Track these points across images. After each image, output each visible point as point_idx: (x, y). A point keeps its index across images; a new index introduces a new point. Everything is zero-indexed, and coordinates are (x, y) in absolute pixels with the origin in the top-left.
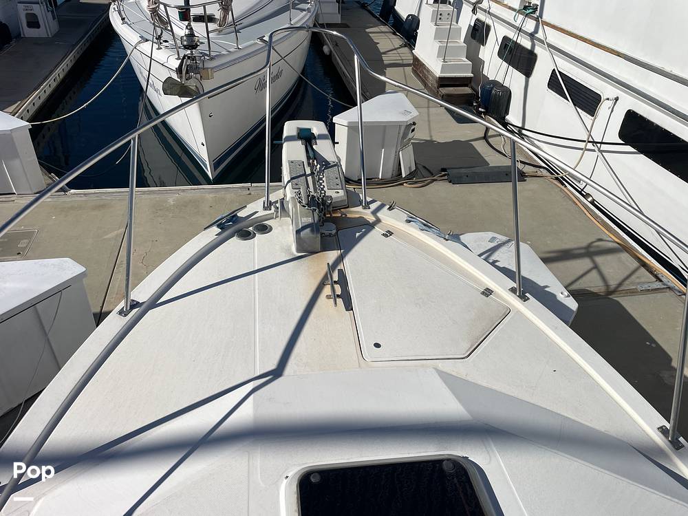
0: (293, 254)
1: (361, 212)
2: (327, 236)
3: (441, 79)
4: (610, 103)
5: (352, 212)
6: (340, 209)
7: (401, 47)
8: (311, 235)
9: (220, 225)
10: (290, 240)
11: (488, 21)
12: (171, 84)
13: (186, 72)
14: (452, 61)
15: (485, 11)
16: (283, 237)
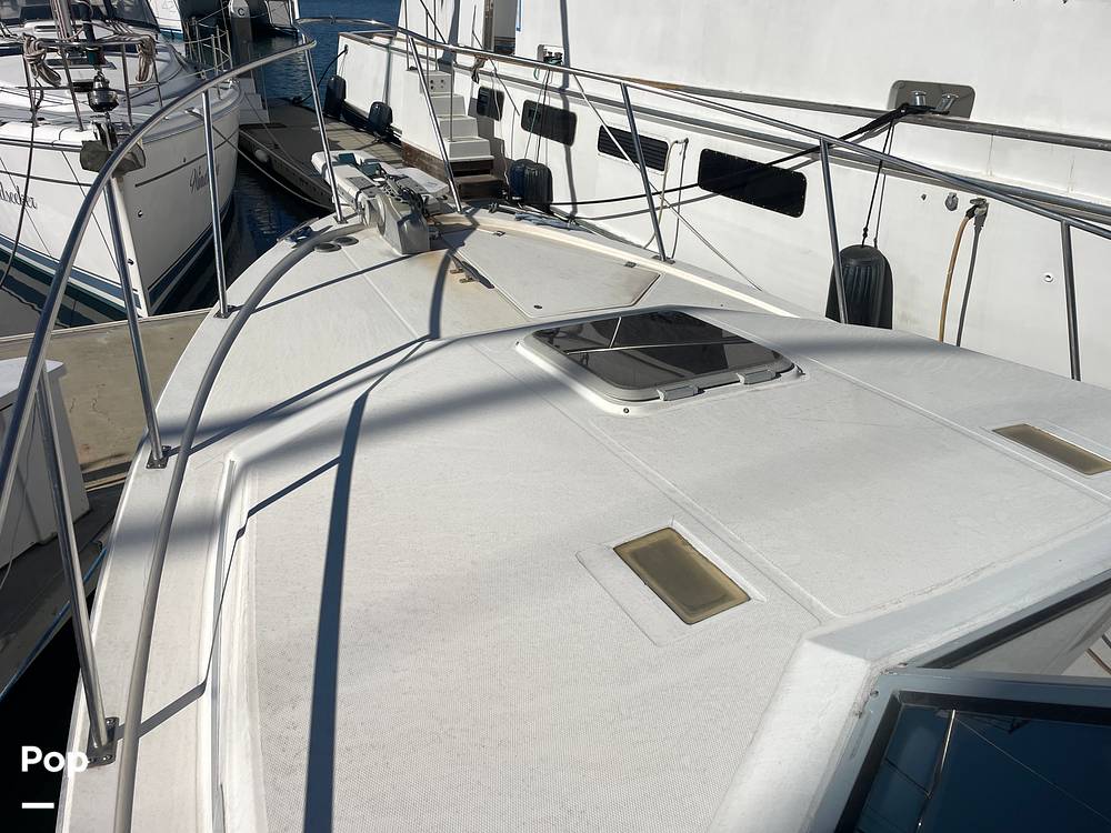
0: (396, 256)
1: (458, 217)
4: (680, 147)
5: (447, 218)
6: (433, 216)
7: (373, 144)
9: (293, 238)
10: (387, 246)
11: (498, 87)
12: (93, 152)
13: (110, 135)
14: (463, 140)
15: (490, 74)
16: (376, 245)
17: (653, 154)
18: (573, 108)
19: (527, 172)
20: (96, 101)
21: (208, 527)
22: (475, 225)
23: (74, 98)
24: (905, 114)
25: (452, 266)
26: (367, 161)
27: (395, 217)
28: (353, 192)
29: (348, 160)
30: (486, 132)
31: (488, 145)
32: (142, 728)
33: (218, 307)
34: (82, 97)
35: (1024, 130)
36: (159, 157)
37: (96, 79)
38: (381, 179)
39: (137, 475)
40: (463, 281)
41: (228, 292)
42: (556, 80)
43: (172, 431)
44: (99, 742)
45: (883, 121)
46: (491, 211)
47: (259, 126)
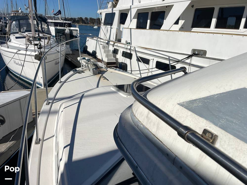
3: (108, 63)
4: (152, 60)
7: (92, 58)
9: (73, 71)
10: (90, 73)
11: (118, 48)
12: (37, 56)
13: (41, 53)
14: (110, 58)
15: (116, 46)
16: (88, 73)
17: (146, 61)
18: (132, 52)
19: (122, 64)
20: (39, 47)
21: (56, 112)
22: (107, 70)
23: (34, 47)
24: (194, 55)
25: (102, 77)
26: (88, 59)
27: (92, 68)
28: (85, 64)
29: (84, 59)
30: (115, 57)
31: (115, 59)
32: (44, 140)
33: (59, 81)
34: (36, 46)
35: (215, 58)
36: (50, 58)
37: (39, 43)
38: (90, 62)
39: (44, 106)
40: (104, 79)
41: (61, 79)
42: (129, 47)
43: (50, 99)
44: (37, 141)
45: (190, 56)
46: (110, 68)
47: (69, 54)
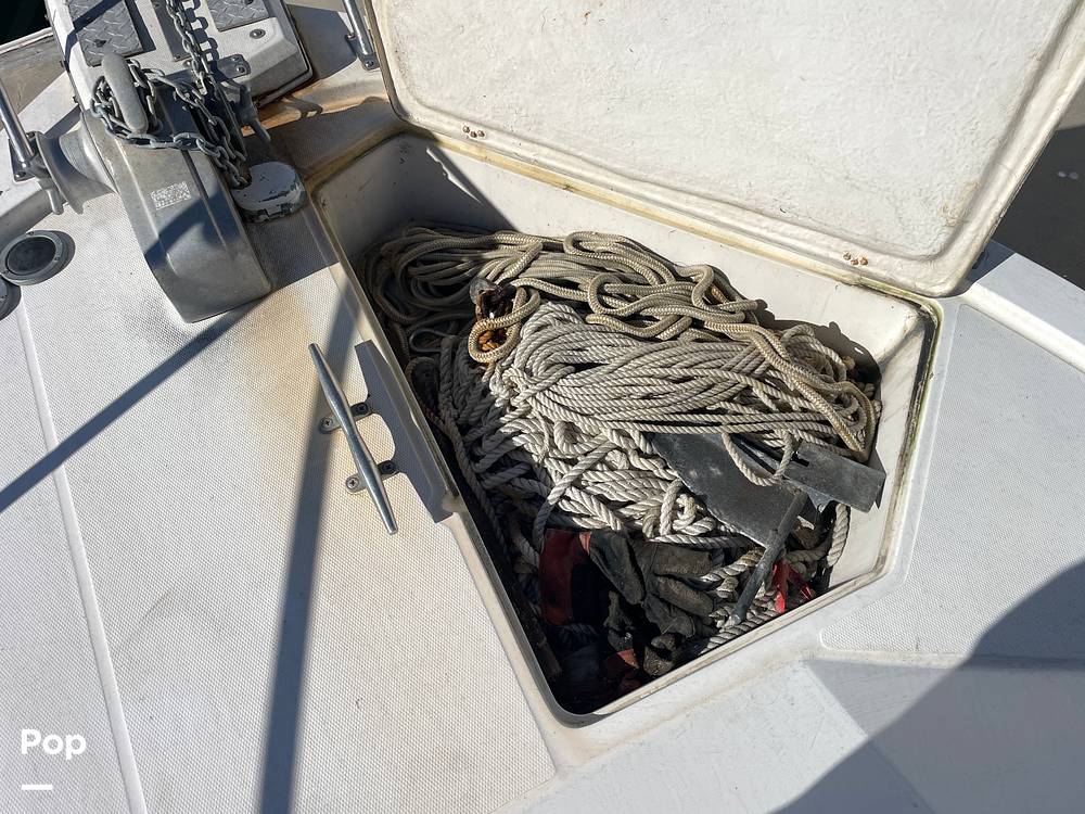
0: (175, 333)
1: (363, 84)
2: (276, 217)
5: (333, 93)
6: (289, 94)
8: (211, 253)
